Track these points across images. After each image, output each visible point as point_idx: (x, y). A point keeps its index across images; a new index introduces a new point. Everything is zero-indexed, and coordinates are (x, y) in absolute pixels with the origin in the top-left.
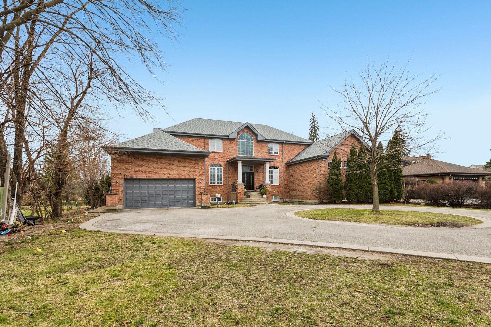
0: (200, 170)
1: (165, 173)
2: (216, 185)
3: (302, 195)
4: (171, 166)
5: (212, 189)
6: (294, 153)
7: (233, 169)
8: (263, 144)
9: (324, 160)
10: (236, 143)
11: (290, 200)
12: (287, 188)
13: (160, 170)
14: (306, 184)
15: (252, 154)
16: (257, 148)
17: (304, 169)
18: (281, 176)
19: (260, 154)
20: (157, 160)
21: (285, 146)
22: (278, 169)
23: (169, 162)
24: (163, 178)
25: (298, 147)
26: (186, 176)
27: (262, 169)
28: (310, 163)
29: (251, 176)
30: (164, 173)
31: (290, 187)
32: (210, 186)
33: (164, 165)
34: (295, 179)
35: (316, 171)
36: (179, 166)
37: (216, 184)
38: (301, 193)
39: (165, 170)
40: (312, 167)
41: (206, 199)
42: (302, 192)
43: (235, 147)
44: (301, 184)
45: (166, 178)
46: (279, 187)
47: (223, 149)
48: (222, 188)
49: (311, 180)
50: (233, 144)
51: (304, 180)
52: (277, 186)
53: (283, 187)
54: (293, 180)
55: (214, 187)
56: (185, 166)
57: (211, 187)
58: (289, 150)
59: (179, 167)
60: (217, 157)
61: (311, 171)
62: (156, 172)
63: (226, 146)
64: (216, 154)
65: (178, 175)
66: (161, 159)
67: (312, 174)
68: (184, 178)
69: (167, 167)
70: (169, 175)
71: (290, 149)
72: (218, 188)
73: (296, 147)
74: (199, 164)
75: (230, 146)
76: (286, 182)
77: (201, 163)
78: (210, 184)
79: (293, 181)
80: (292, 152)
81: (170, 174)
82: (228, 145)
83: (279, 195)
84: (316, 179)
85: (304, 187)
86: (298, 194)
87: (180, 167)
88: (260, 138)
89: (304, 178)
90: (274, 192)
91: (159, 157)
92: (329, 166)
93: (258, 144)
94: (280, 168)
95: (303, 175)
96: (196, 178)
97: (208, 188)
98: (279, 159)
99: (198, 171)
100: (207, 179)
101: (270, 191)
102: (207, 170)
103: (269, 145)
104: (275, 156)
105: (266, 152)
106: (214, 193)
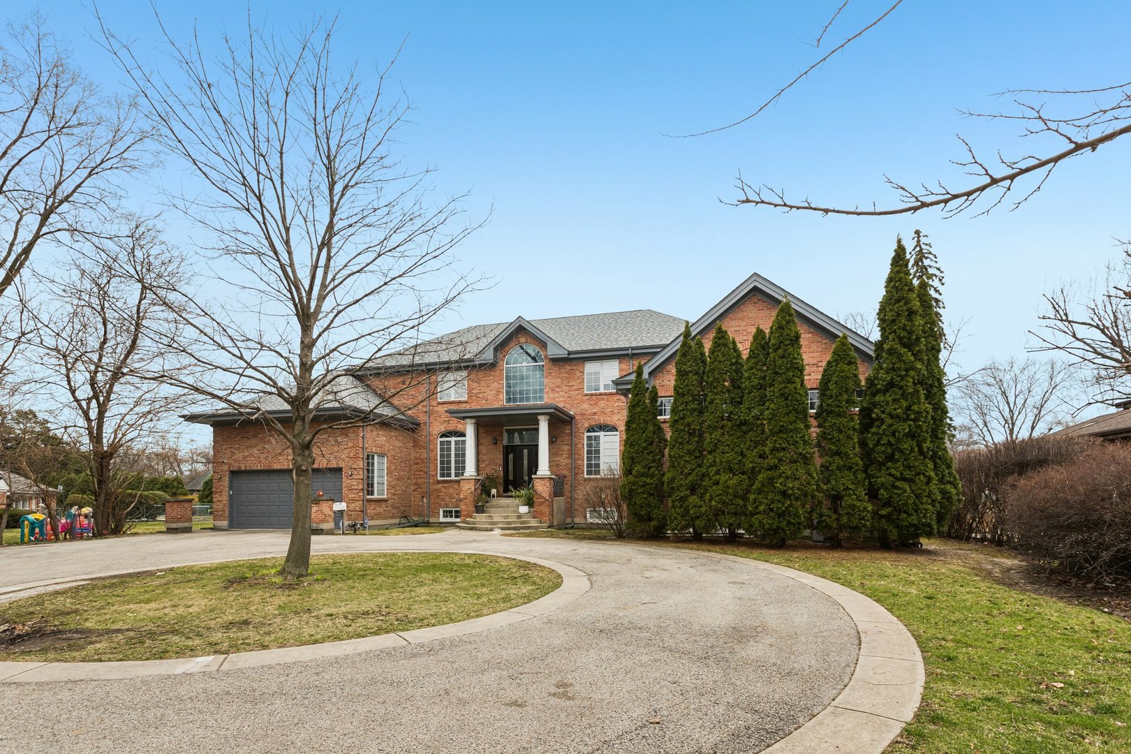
0: (351, 447)
2: (451, 481)
5: (444, 490)
7: (490, 439)
8: (570, 368)
10: (497, 373)
13: (282, 451)
15: (541, 398)
16: (553, 380)
19: (562, 394)
22: (617, 433)
24: (286, 467)
26: (324, 463)
27: (567, 434)
30: (289, 458)
32: (439, 482)
37: (453, 477)
39: (290, 451)
43: (496, 384)
47: (469, 392)
50: (492, 378)
52: (610, 479)
55: (446, 485)
56: (324, 442)
57: (440, 486)
63: (476, 384)
68: (320, 466)
74: (349, 435)
75: (482, 383)
78: (439, 478)
82: (479, 381)
88: (554, 351)
90: (603, 497)
93: (555, 370)
94: (622, 429)
96: (343, 466)
97: (435, 487)
98: (617, 404)
99: (346, 451)
100: (432, 467)
101: (544, 495)
102: (432, 446)
103: (590, 367)
104: (605, 397)
105: (580, 387)
106: (447, 499)
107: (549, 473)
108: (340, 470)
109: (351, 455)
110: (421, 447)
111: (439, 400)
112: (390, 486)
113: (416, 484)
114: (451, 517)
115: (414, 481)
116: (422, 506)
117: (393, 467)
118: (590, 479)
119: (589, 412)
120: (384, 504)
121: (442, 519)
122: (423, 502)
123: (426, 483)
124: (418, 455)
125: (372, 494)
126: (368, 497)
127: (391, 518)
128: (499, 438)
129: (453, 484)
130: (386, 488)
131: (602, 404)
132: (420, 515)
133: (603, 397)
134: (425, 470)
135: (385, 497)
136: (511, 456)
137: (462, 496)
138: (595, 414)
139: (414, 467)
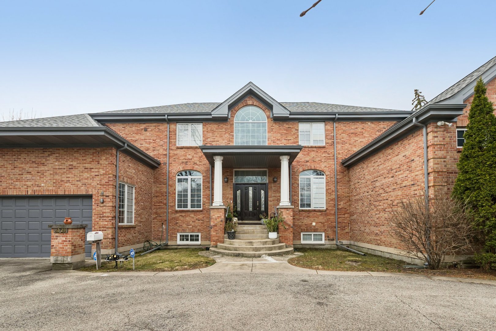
0: (104, 174)
1: (29, 183)
2: (188, 211)
3: (377, 234)
4: (42, 168)
5: (182, 218)
6: (361, 140)
8: (287, 126)
9: (439, 123)
10: (229, 127)
11: (352, 242)
12: (346, 215)
13: (19, 177)
14: (386, 205)
16: (275, 135)
17: (381, 167)
18: (330, 191)
20: (14, 157)
21: (342, 126)
22: (324, 177)
23: (38, 160)
24: (24, 194)
25: (373, 125)
26: (71, 190)
28: (395, 147)
29: (263, 192)
30: (27, 183)
31: (351, 214)
32: (177, 212)
33: (27, 167)
34: (362, 195)
35: (413, 165)
36: (57, 167)
37: (189, 208)
38: (373, 229)
39: (29, 176)
40: (400, 157)
41: (61, 246)
42: (376, 225)
43: (227, 135)
44: (373, 207)
45: (29, 193)
46: (327, 215)
47: (204, 141)
48: (201, 216)
49: (400, 193)
50: (224, 130)
51: (379, 195)
52: (320, 211)
53: (334, 214)
54: (357, 197)
55: (183, 214)
56: (71, 168)
57: (178, 215)
58: (349, 135)
59: (58, 171)
60: (190, 157)
61: (399, 169)
62: (10, 181)
63: (210, 134)
64: (190, 152)
65: (54, 188)
66: (22, 155)
67: (401, 176)
68: (67, 193)
69: (33, 171)
70: (35, 188)
71: (352, 131)
72: (192, 215)
73: (366, 125)
74: (101, 162)
75: (216, 134)
76: (342, 203)
77: (106, 160)
78: (177, 209)
79: (358, 200)
80: (356, 139)
81: (38, 186)
82: (213, 132)
83: (325, 231)
84: (413, 188)
85: (382, 214)
86: (367, 230)
87: (60, 171)
88: (278, 111)
89: (381, 191)
90: (314, 224)
91: (18, 150)
92: (460, 143)
93: (276, 126)
94: (327, 173)
95: (378, 184)
96: (94, 193)
97: (173, 216)
98: (324, 155)
99: (97, 178)
100: (171, 200)
101: (289, 223)
102: (171, 182)
103: (302, 127)
104: (315, 149)
105: (295, 141)
106: (184, 226)
107: (290, 204)
108: (90, 197)
109: (103, 182)
110: (161, 183)
111: (177, 145)
112: (138, 215)
113: (156, 213)
114: (187, 240)
115: (154, 211)
116: (162, 232)
117: (140, 198)
118: (302, 211)
119: (303, 160)
120: (132, 231)
121: (179, 242)
122: (163, 228)
123: (165, 212)
124: (158, 189)
125: (123, 222)
126: (120, 224)
127: (138, 243)
128: (230, 178)
129: (190, 213)
130: (134, 216)
131: (313, 154)
132: (160, 240)
133: (313, 149)
134: (165, 202)
135: (133, 224)
136: (239, 192)
137: (212, 224)
138: (307, 161)
139: (155, 200)
